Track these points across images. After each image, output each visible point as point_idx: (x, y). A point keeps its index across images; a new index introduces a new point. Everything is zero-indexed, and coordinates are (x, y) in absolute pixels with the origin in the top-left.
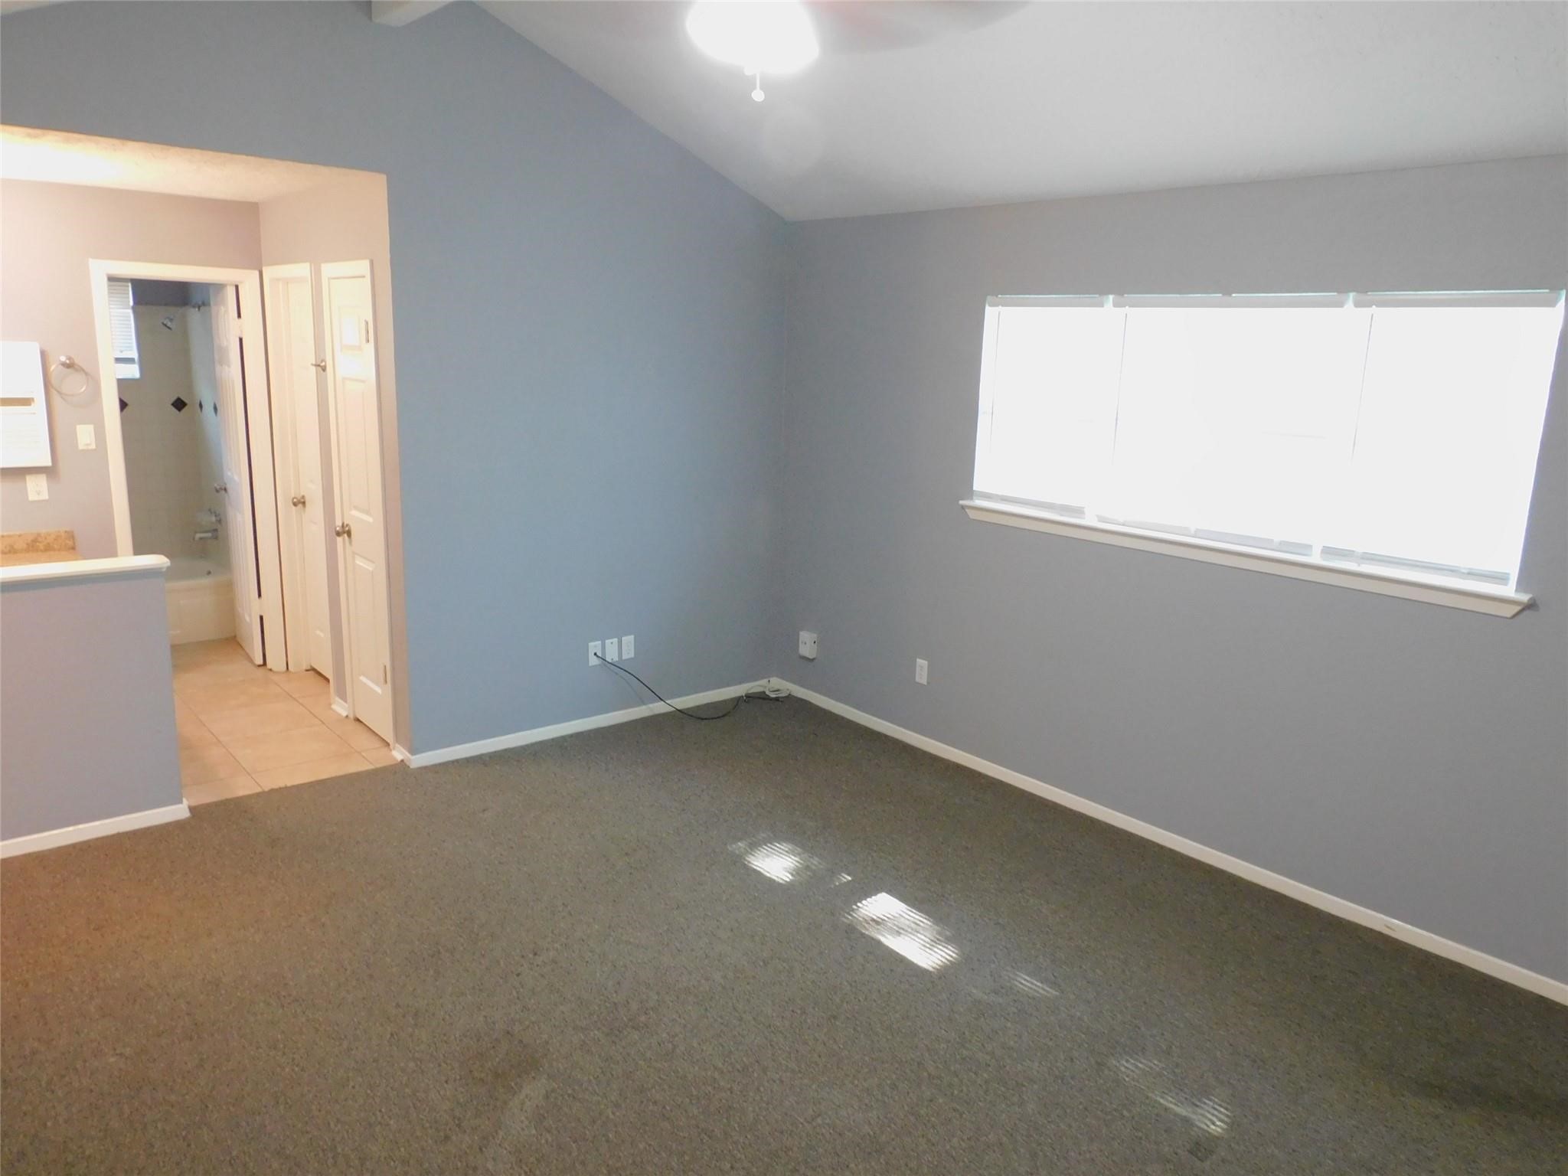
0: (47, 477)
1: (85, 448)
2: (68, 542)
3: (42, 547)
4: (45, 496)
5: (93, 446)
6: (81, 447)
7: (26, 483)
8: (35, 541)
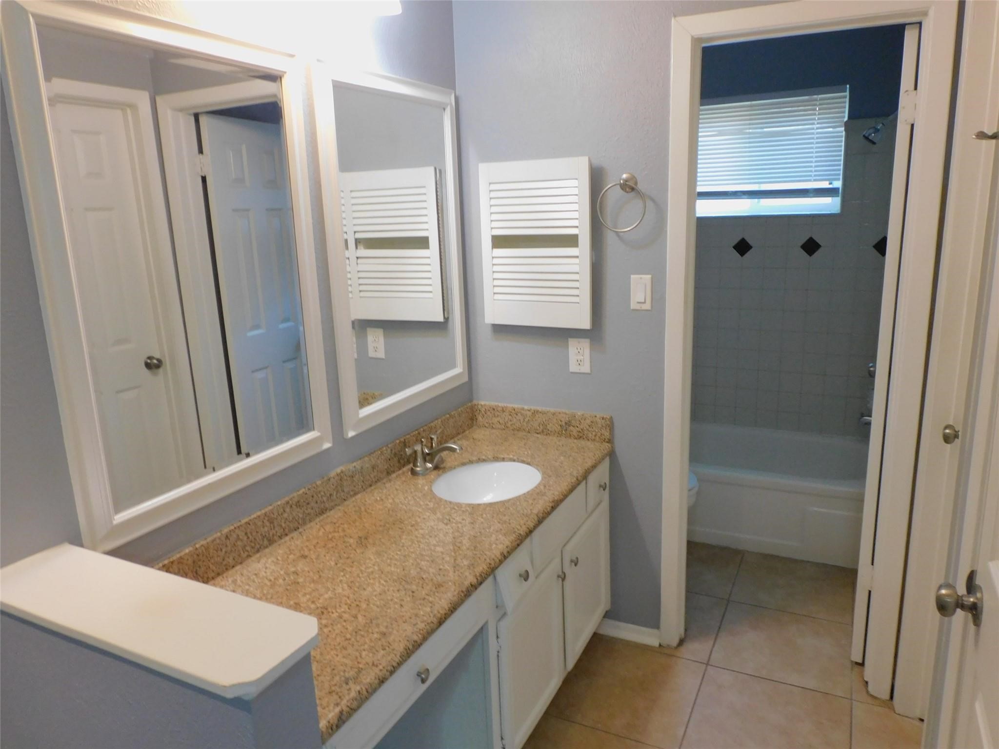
0: (591, 345)
1: (638, 307)
2: (603, 431)
3: (575, 433)
4: (586, 368)
5: (647, 306)
6: (633, 306)
7: (568, 348)
8: (568, 424)
